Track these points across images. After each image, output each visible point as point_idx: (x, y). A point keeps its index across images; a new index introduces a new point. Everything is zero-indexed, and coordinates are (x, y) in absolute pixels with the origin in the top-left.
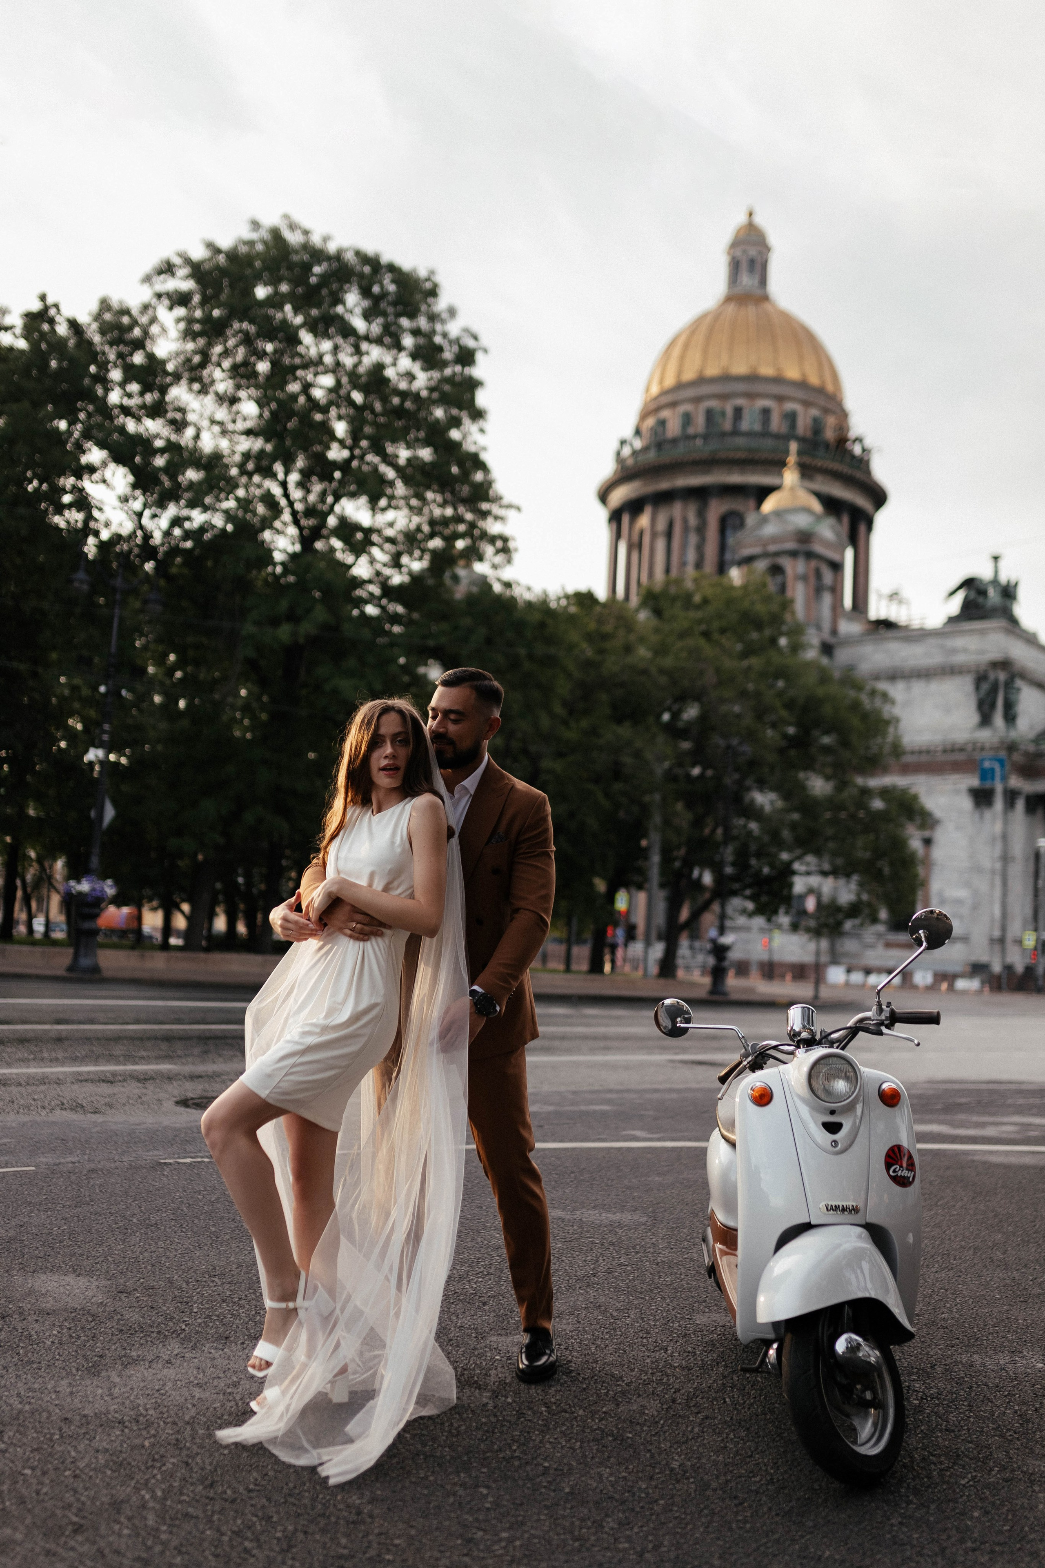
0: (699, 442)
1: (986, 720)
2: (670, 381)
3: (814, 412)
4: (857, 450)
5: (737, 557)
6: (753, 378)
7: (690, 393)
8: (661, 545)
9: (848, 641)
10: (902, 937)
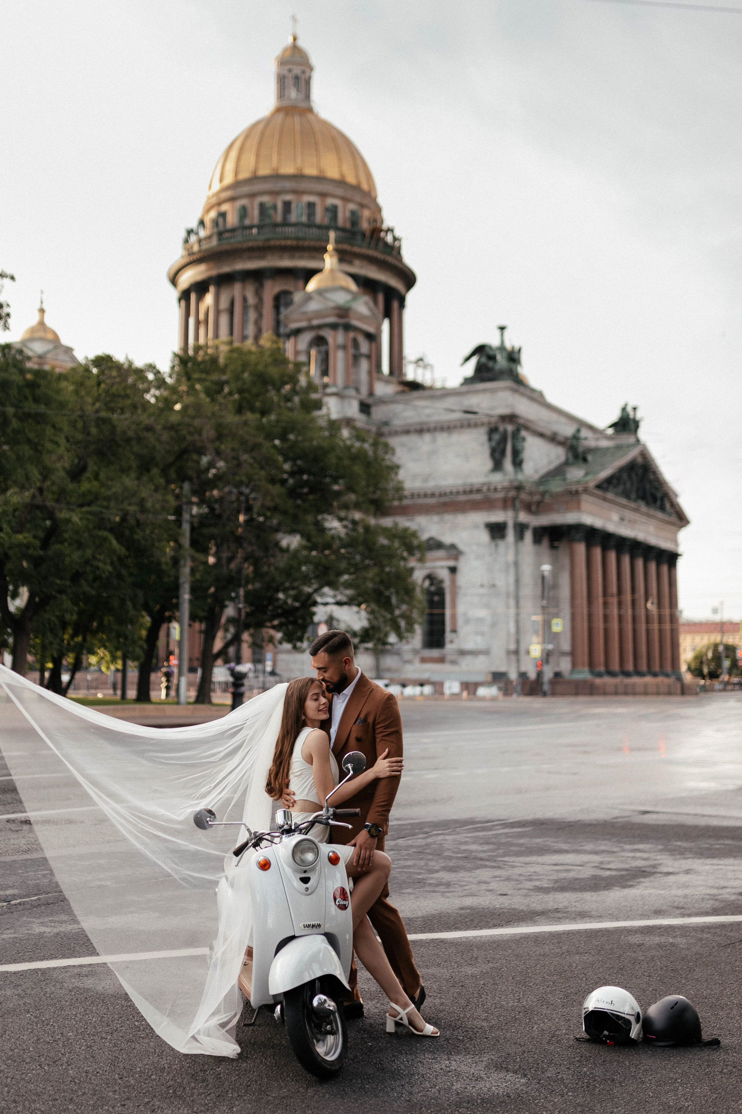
0: (255, 231)
1: (498, 466)
2: (229, 179)
3: (352, 206)
4: (389, 239)
5: (287, 331)
6: (299, 177)
7: (246, 189)
8: (224, 320)
9: (383, 401)
10: (435, 653)
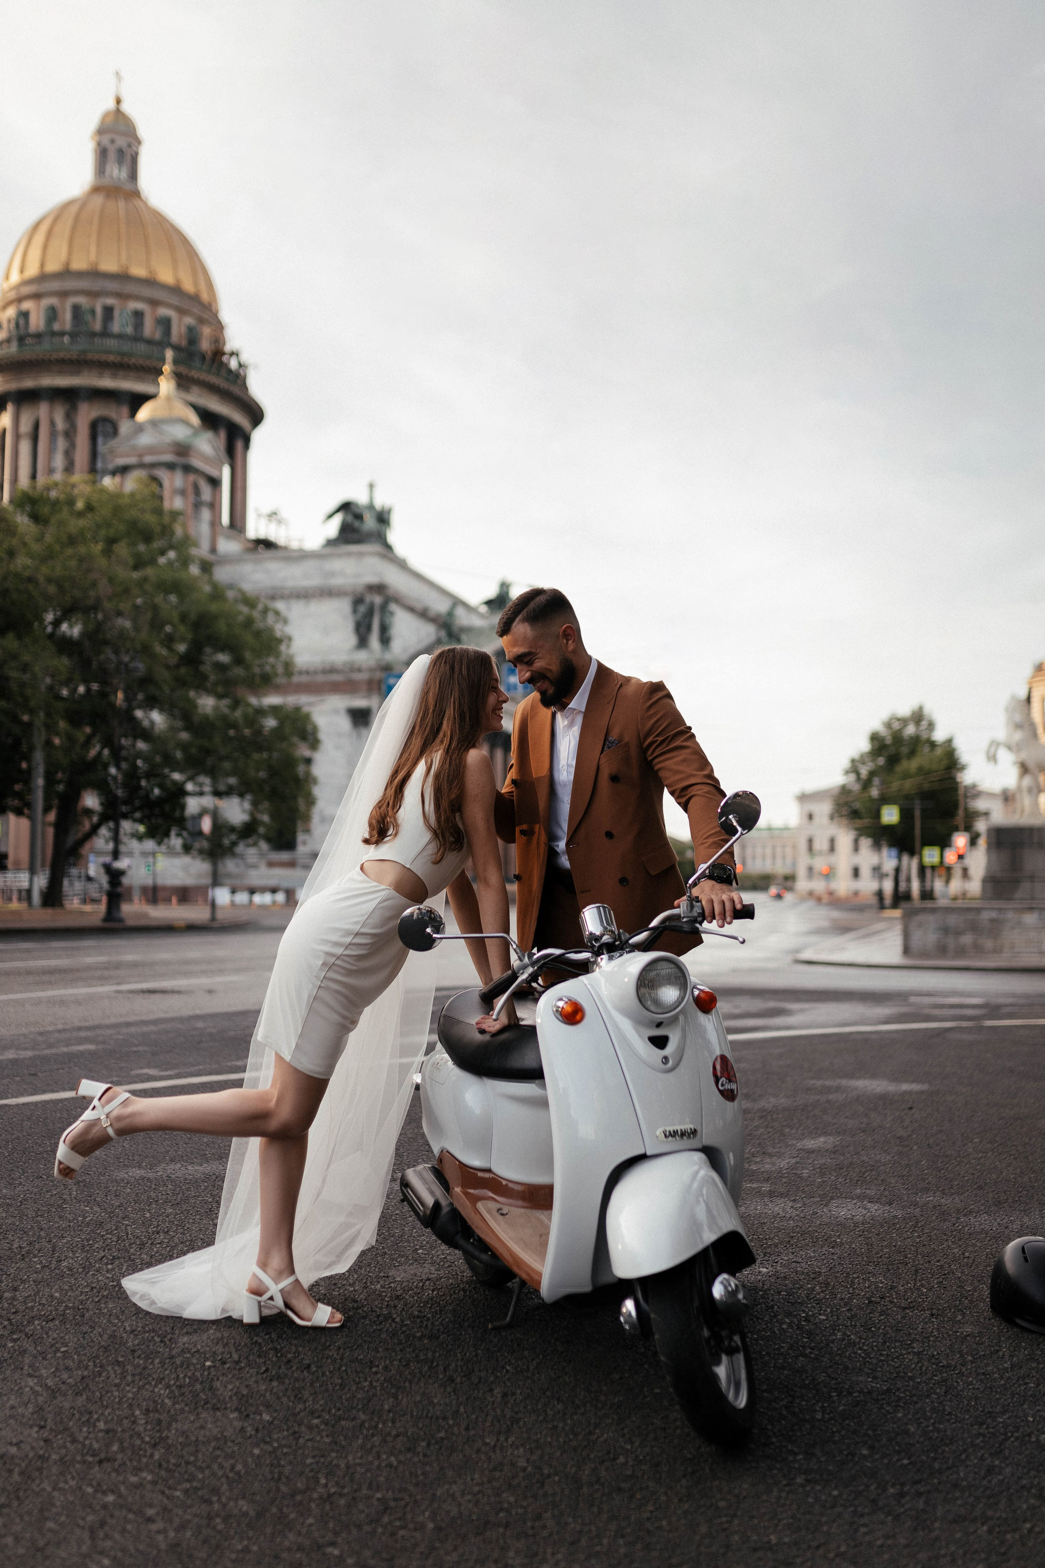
0: (66, 339)
1: (363, 642)
2: (33, 270)
3: (189, 320)
4: (233, 364)
5: (111, 466)
6: (123, 277)
7: (55, 285)
8: (25, 447)
9: (227, 560)
10: (284, 856)
